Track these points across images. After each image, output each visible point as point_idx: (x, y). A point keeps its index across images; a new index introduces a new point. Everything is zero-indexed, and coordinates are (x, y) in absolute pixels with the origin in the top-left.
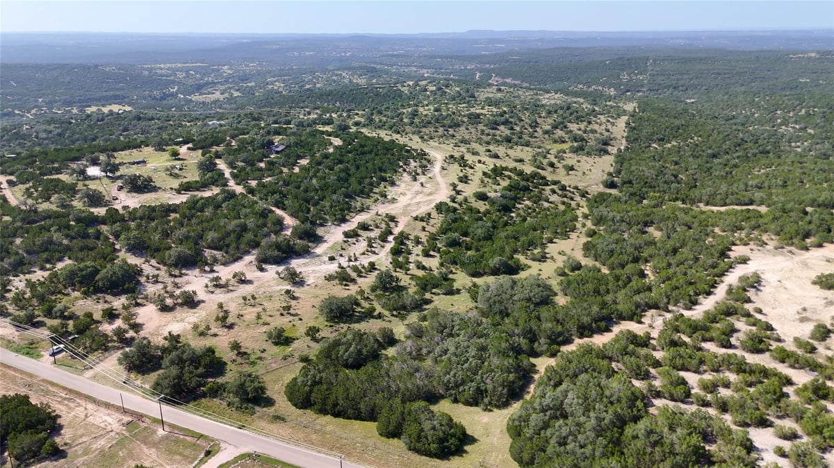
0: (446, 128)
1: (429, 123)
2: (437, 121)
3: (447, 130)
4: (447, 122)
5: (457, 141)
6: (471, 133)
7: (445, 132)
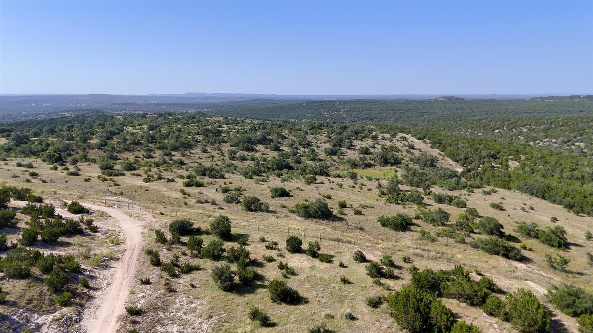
0: (169, 151)
1: (136, 144)
2: (152, 140)
3: (170, 154)
4: (170, 142)
5: (191, 172)
6: (213, 157)
7: (167, 158)
